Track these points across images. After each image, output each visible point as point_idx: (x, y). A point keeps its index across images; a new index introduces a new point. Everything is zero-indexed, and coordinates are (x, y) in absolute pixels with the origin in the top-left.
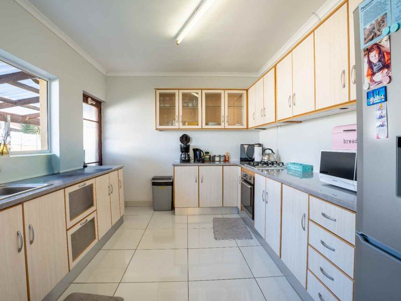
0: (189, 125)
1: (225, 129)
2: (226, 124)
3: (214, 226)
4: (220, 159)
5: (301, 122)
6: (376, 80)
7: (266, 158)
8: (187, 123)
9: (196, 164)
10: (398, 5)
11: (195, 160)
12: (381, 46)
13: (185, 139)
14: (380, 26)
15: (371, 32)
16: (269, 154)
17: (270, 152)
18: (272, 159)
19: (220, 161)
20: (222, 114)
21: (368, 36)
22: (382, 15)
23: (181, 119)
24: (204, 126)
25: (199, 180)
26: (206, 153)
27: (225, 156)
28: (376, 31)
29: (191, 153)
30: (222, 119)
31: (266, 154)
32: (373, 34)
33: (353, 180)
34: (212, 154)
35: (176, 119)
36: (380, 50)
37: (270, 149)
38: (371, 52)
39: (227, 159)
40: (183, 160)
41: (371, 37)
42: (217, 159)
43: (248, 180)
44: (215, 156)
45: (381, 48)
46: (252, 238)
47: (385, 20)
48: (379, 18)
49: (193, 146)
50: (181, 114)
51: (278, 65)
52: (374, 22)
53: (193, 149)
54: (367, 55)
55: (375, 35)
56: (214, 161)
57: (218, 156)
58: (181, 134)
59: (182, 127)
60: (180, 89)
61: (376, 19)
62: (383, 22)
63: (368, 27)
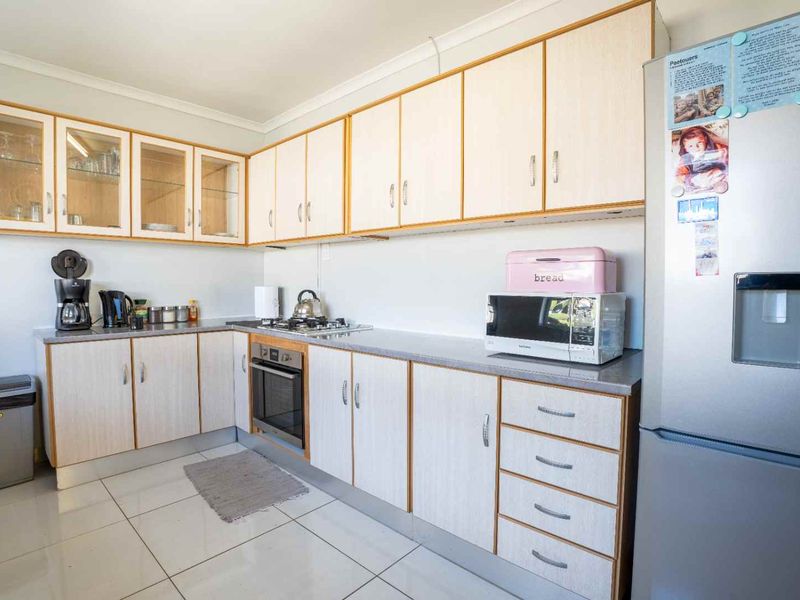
0: (85, 222)
1: (193, 243)
2: (198, 230)
3: (197, 488)
4: (176, 316)
5: (387, 238)
6: (696, 184)
7: (304, 311)
8: (77, 219)
9: (110, 335)
10: (745, 79)
11: (106, 323)
12: (710, 132)
13: (69, 264)
14: (709, 101)
15: (689, 107)
16: (309, 302)
17: (310, 296)
18: (318, 313)
19: (176, 322)
20: (188, 204)
21: (684, 111)
22: (714, 85)
23: (61, 205)
24: (138, 232)
25: (132, 376)
26: (137, 302)
27: (187, 309)
28: (700, 106)
29: (94, 304)
30: (187, 217)
31: (304, 303)
32: (693, 111)
33: (568, 342)
34: (155, 305)
35: (46, 203)
36: (708, 138)
37: (310, 292)
38: (689, 138)
39: (194, 317)
40: (69, 325)
41: (689, 114)
42: (168, 317)
43: (284, 363)
44: (163, 309)
45: (710, 136)
46: (307, 491)
47: (720, 94)
48: (709, 88)
49: (97, 285)
50: (62, 189)
51: (354, 116)
52: (696, 92)
53: (102, 294)
54: (679, 142)
55: (697, 114)
56: (160, 323)
57: (170, 310)
58: (56, 248)
59: (64, 226)
60: (59, 116)
61: (702, 88)
62: (716, 97)
63: (684, 96)
